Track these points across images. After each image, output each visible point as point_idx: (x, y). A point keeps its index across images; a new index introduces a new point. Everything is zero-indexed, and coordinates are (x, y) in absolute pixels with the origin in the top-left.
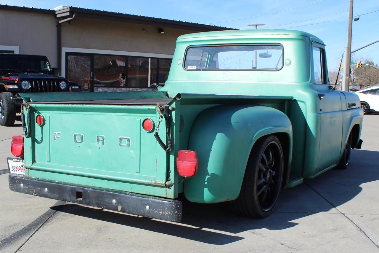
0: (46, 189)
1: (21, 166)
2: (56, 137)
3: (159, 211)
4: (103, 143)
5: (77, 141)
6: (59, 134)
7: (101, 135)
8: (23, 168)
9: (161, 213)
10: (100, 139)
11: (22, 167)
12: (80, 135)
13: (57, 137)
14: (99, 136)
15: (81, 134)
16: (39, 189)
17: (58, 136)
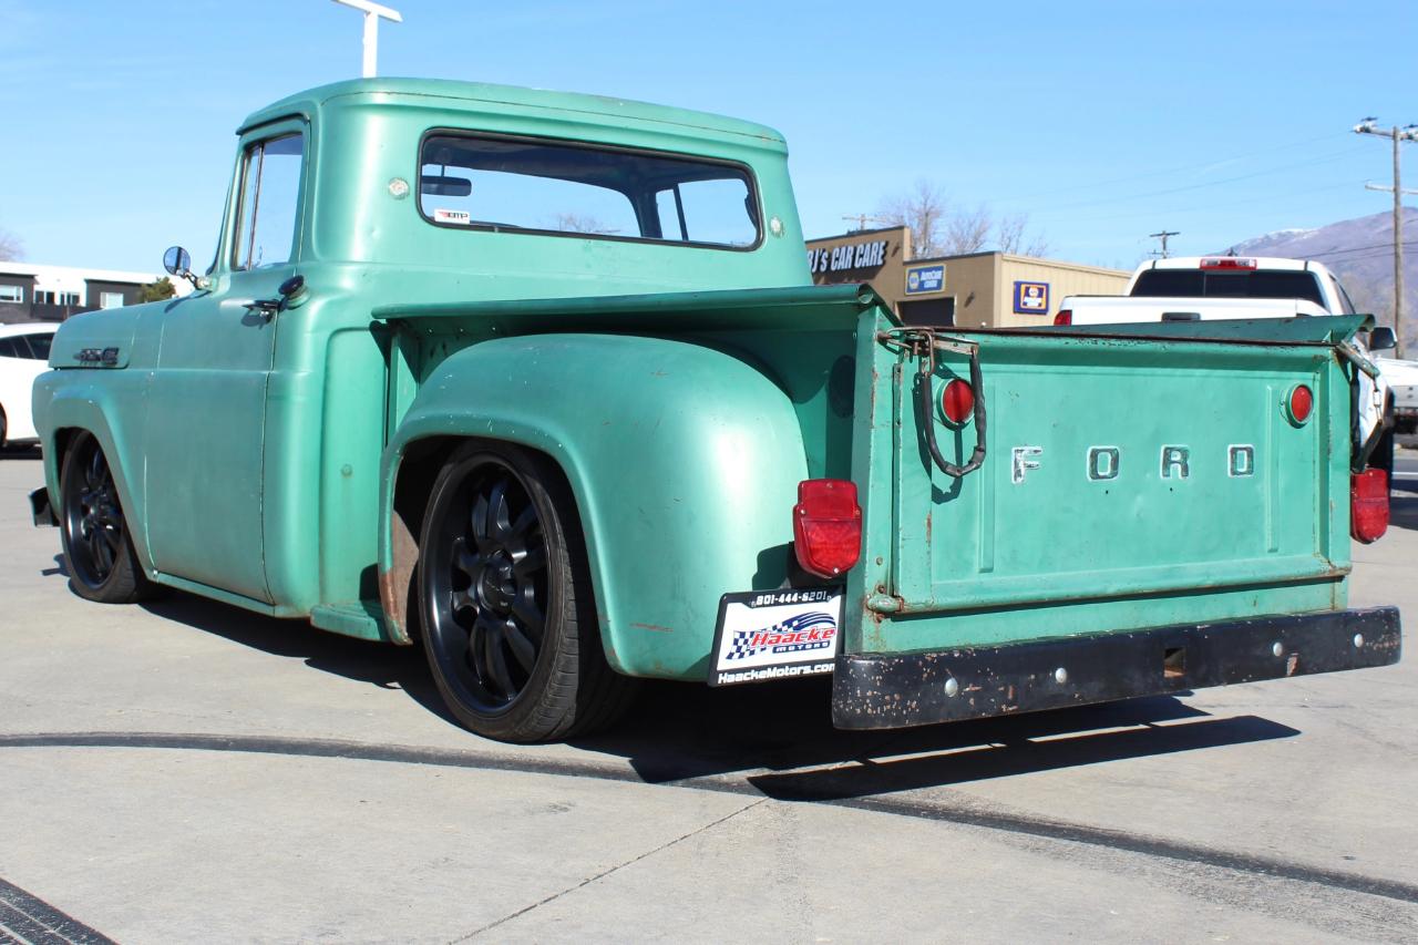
0: (1060, 674)
1: (784, 624)
2: (1021, 465)
3: (1384, 641)
4: (1185, 470)
5: (1101, 474)
6: (1036, 451)
7: (1178, 446)
8: (791, 630)
9: (1387, 645)
10: (1173, 459)
11: (785, 628)
12: (1111, 451)
13: (1030, 466)
14: (1172, 449)
15: (1113, 447)
16: (1030, 682)
17: (1029, 463)
